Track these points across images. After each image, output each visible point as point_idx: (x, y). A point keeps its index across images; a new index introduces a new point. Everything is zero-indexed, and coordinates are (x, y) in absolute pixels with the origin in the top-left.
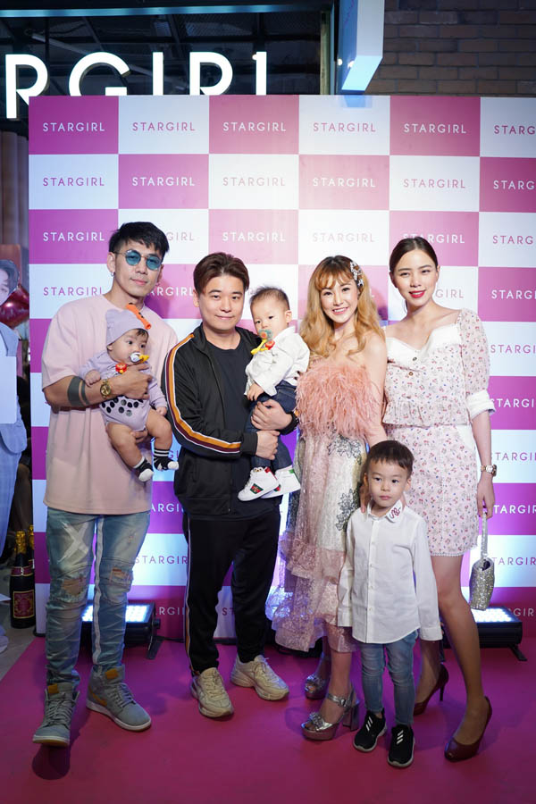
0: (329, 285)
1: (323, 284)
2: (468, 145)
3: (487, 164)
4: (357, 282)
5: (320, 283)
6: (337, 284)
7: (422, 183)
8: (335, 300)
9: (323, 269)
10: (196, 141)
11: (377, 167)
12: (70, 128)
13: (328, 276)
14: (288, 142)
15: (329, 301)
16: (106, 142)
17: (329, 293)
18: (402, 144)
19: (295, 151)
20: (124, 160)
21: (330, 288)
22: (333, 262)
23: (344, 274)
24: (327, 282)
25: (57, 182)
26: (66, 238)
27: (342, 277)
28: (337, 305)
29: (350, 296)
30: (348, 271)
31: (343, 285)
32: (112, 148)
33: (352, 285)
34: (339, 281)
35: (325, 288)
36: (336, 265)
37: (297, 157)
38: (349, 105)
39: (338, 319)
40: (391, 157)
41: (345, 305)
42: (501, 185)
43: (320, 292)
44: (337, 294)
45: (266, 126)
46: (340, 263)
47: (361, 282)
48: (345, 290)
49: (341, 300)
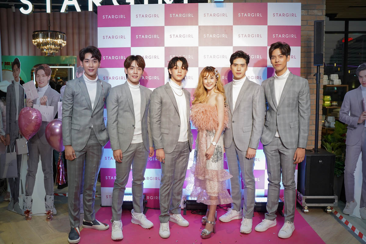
0: (206, 76)
1: (205, 75)
2: (263, 21)
3: (270, 28)
4: (216, 76)
5: (204, 75)
6: (210, 76)
7: (245, 36)
8: (208, 81)
9: (205, 70)
10: (160, 22)
11: (228, 30)
12: (113, 17)
13: (207, 73)
14: (194, 21)
15: (206, 81)
16: (126, 22)
17: (206, 79)
18: (237, 21)
19: (197, 24)
20: (133, 29)
21: (207, 77)
22: (209, 68)
23: (212, 73)
24: (206, 75)
25: (108, 37)
26: (112, 58)
27: (211, 74)
28: (208, 83)
29: (213, 81)
30: (213, 72)
31: (211, 76)
32: (128, 24)
33: (214, 77)
34: (210, 75)
35: (205, 77)
36: (210, 69)
37: (198, 26)
38: (217, 7)
39: (208, 88)
40: (234, 26)
41: (211, 84)
42: (276, 36)
43: (203, 78)
44: (209, 79)
45: (186, 15)
46: (211, 69)
47: (218, 76)
48: (212, 78)
49: (210, 81)
